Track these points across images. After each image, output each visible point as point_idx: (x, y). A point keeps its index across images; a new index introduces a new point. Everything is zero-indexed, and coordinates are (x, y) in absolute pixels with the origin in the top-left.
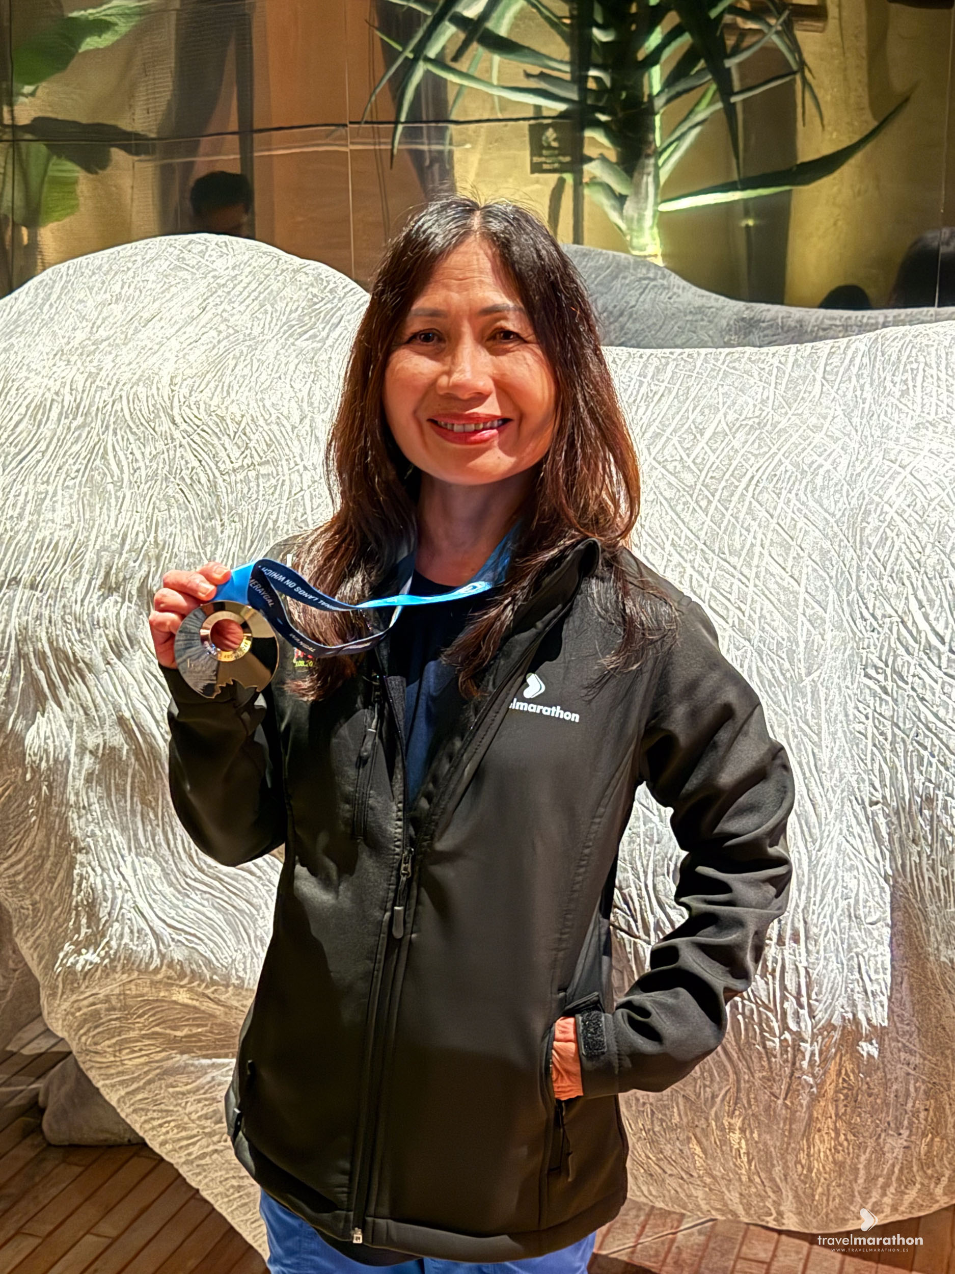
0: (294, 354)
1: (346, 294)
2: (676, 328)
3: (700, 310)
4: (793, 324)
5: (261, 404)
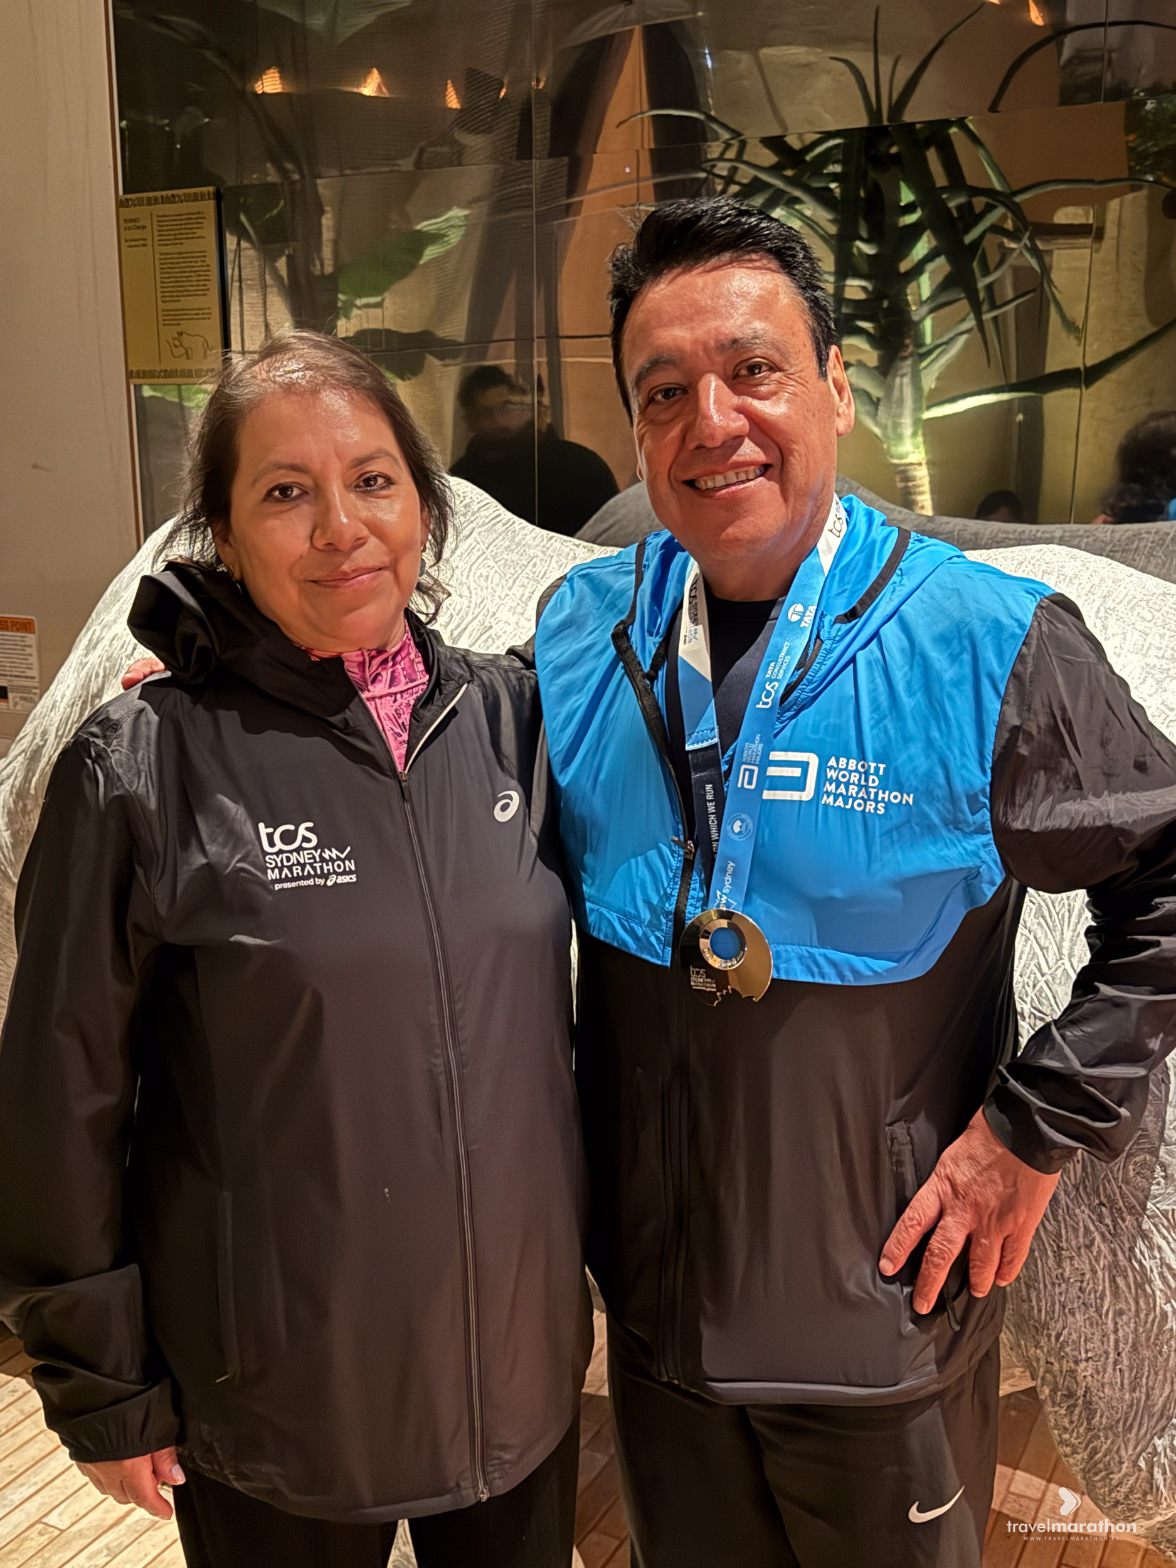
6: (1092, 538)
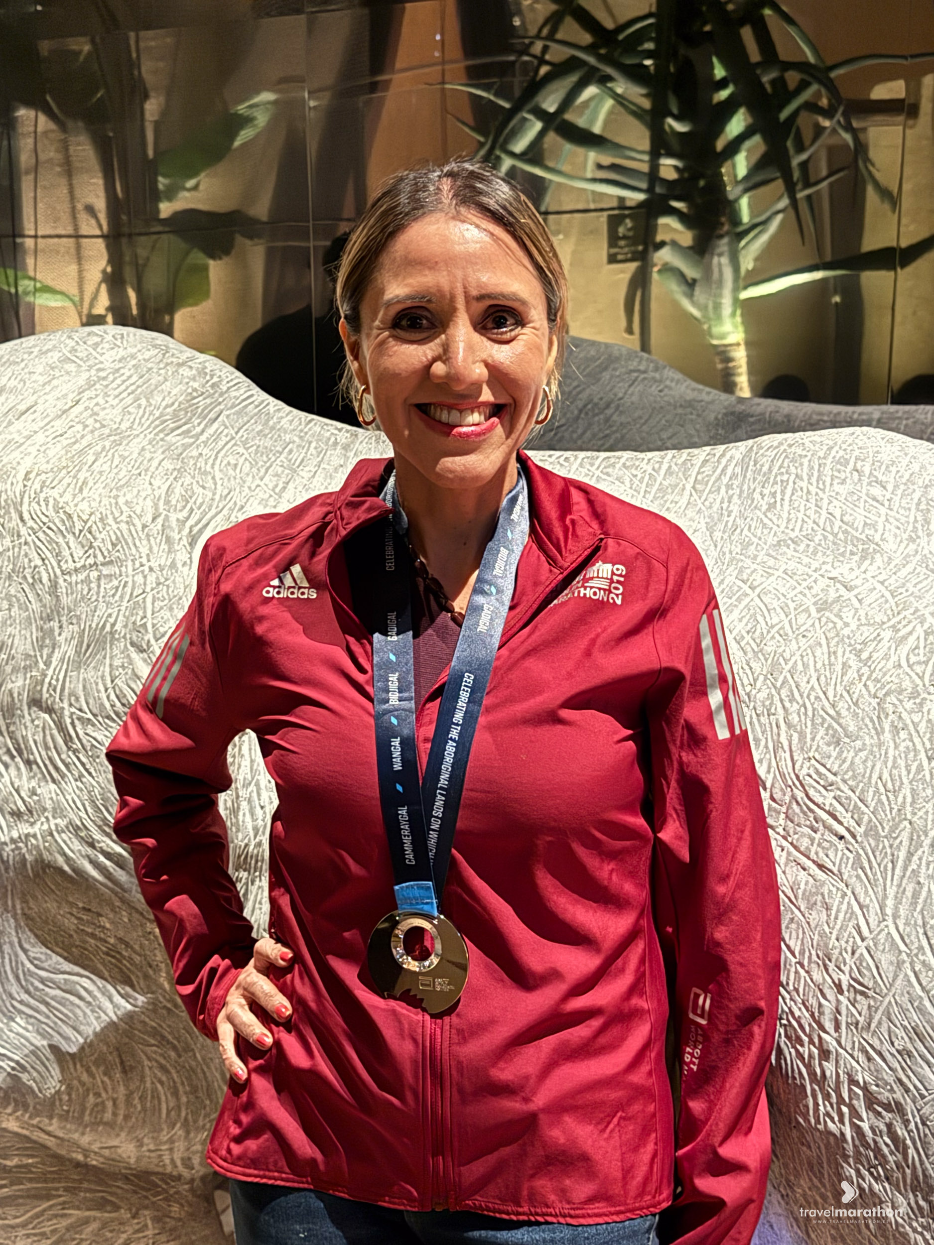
0: (161, 450)
1: (229, 388)
2: (663, 422)
3: (690, 404)
4: (780, 419)
5: (113, 501)
6: (910, 421)
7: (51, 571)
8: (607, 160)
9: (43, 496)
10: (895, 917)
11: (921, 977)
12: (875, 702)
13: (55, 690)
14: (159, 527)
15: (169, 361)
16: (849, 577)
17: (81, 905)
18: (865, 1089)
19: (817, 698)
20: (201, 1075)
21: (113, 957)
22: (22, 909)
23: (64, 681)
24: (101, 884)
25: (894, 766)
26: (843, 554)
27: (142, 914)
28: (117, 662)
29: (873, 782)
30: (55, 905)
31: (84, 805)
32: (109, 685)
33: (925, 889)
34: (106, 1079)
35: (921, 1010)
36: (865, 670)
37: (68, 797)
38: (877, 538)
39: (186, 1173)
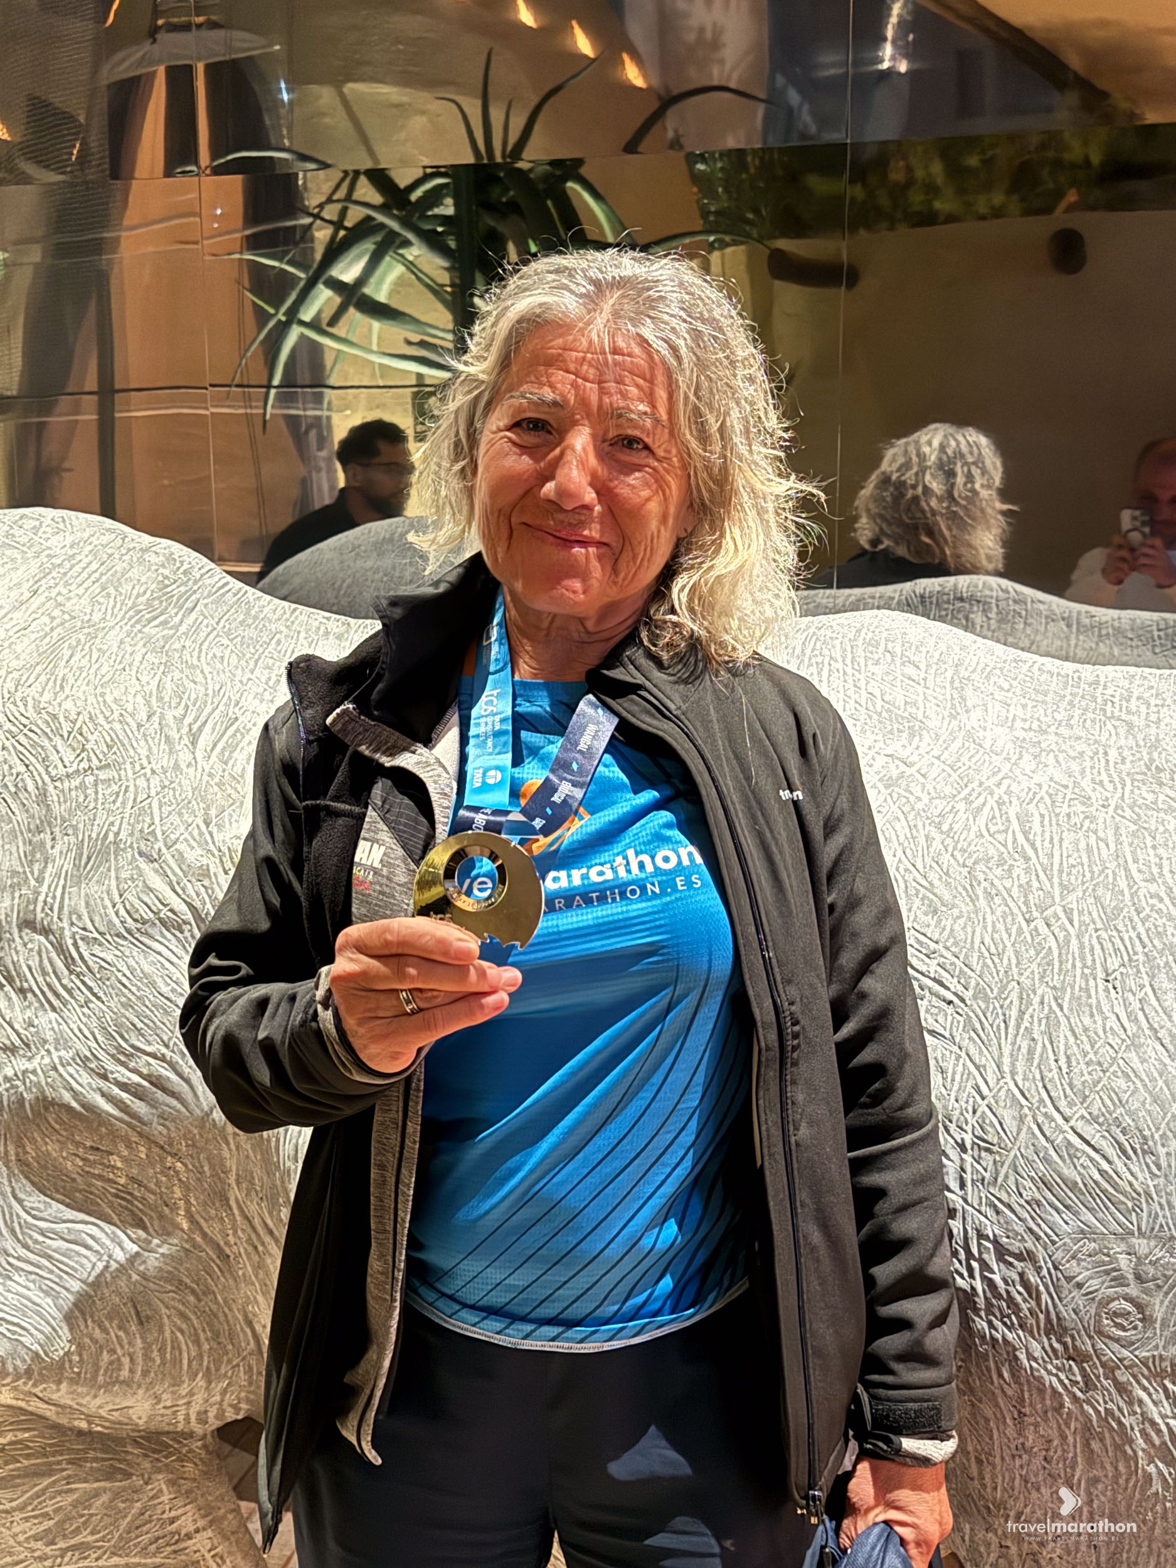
0: (141, 643)
1: (201, 576)
5: (100, 699)
7: (37, 778)
8: (416, 338)
9: (19, 695)
10: (1013, 1073)
11: (1045, 1128)
12: (965, 871)
13: (51, 909)
14: (156, 726)
15: (132, 546)
16: (904, 754)
17: (88, 1144)
18: (996, 1242)
19: (906, 870)
20: (222, 1319)
21: (124, 1199)
22: (17, 1154)
23: (62, 898)
24: (117, 1119)
25: (994, 931)
26: (891, 732)
27: (162, 1148)
28: (124, 875)
29: (976, 946)
30: (57, 1146)
31: (93, 1034)
32: (117, 899)
33: (1040, 1044)
34: (121, 1333)
35: (1046, 1160)
36: (948, 841)
37: (72, 1026)
38: (920, 717)
39: (198, 1429)
